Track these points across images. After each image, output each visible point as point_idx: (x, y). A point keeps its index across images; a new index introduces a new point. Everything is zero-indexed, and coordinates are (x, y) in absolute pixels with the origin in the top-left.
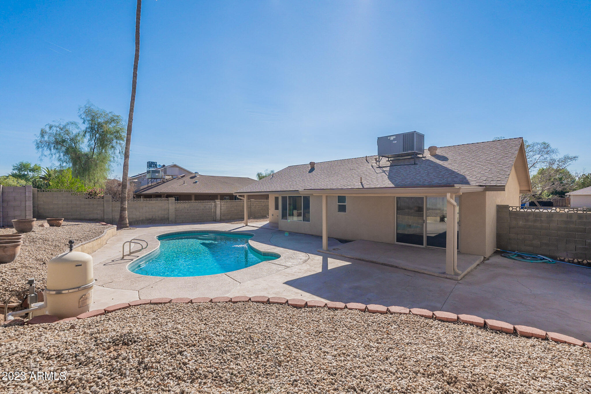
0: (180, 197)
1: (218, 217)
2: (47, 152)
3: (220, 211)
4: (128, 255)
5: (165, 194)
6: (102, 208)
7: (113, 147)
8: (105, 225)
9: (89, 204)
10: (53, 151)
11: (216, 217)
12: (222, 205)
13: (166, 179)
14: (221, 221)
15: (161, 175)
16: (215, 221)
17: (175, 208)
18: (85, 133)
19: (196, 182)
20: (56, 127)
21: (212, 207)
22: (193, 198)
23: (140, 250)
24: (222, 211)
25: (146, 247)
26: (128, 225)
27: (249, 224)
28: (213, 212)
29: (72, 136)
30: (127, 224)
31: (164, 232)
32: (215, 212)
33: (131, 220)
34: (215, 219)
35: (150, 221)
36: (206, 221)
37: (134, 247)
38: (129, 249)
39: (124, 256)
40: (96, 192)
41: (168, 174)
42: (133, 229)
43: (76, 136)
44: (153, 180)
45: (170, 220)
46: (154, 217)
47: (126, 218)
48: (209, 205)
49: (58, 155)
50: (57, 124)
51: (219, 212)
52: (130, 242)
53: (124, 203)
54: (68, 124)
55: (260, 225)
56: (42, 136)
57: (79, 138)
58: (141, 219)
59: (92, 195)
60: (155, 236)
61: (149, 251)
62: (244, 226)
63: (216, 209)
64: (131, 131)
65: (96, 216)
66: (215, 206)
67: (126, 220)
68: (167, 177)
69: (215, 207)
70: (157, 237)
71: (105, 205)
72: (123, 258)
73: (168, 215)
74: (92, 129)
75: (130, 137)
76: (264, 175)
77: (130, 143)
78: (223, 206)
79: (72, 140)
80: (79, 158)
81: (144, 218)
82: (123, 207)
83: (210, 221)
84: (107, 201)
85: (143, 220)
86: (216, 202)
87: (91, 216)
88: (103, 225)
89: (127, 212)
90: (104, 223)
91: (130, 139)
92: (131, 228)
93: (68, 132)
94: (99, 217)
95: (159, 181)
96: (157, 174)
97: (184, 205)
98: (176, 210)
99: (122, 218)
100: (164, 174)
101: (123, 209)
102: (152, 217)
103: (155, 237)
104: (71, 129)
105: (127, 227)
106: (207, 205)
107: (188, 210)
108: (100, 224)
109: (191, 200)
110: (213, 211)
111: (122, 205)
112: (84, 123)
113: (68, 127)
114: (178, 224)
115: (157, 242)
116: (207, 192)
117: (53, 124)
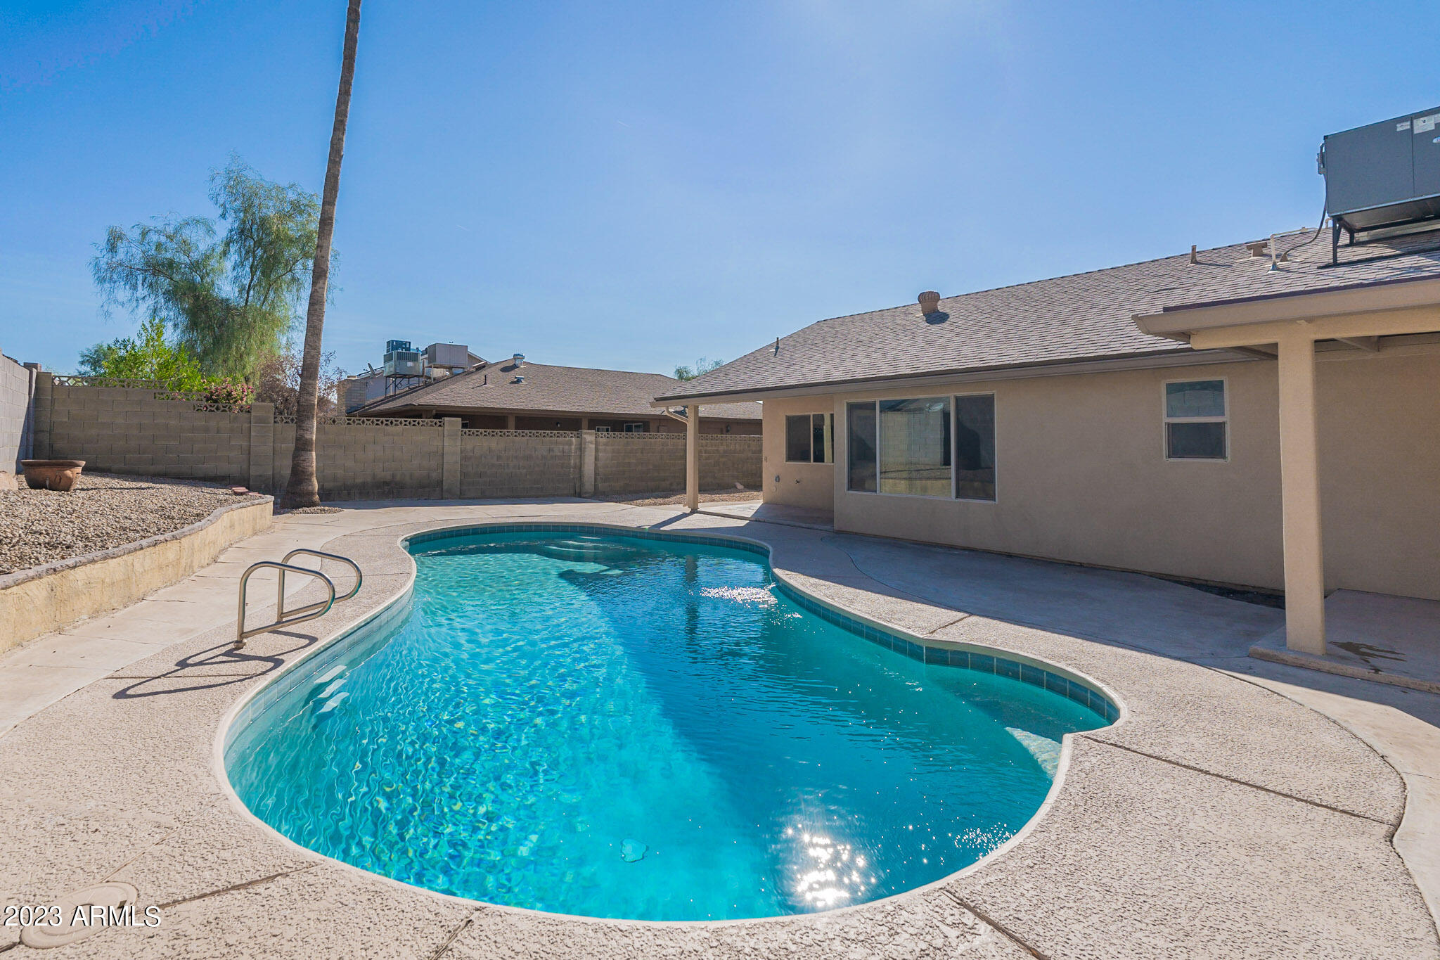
0: (474, 419)
1: (589, 485)
2: (123, 293)
3: (596, 465)
4: (273, 629)
5: (432, 411)
6: (245, 444)
7: (294, 279)
8: (242, 494)
9: (206, 430)
10: (141, 291)
11: (582, 484)
12: (600, 447)
13: (434, 379)
14: (599, 495)
15: (421, 365)
16: (578, 495)
17: (461, 452)
18: (228, 244)
19: (519, 381)
20: (158, 232)
21: (570, 451)
22: (512, 422)
23: (325, 607)
24: (600, 464)
25: (356, 591)
26: (317, 497)
27: (701, 507)
28: (575, 467)
29: (195, 256)
30: (312, 494)
31: (427, 524)
32: (580, 468)
33: (328, 485)
34: (578, 490)
35: (386, 488)
36: (554, 496)
37: (301, 590)
38: (275, 600)
39: (243, 635)
40: (229, 394)
41: (438, 362)
42: (330, 512)
43: (207, 257)
44: (398, 380)
45: (445, 488)
46: (398, 478)
47: (311, 474)
48: (565, 442)
49: (150, 302)
50: (160, 226)
51: (592, 467)
52: (283, 566)
53: (306, 425)
54: (188, 224)
55: (744, 509)
56: (112, 248)
57: (213, 262)
58: (359, 481)
59: (216, 402)
60: (398, 536)
61: (370, 608)
62: (685, 515)
63: (581, 457)
64: (336, 191)
65: (224, 468)
66: (581, 449)
67: (310, 480)
68: (438, 373)
69: (578, 453)
70: (406, 540)
71: (253, 434)
72: (239, 644)
73: (440, 471)
74: (243, 233)
75: (333, 212)
76: (696, 373)
77: (330, 230)
78: (605, 450)
79: (195, 266)
80: (206, 308)
81: (369, 479)
82: (302, 436)
83: (567, 496)
84: (261, 420)
85: (364, 485)
86: (584, 436)
87: (210, 467)
88: (236, 494)
89: (314, 453)
90: (243, 489)
91: (331, 219)
92: (326, 508)
93: (186, 247)
94: (234, 469)
95: (414, 381)
96: (410, 364)
97: (486, 443)
98: (465, 458)
99: (299, 474)
100: (429, 363)
101: (302, 446)
102: (393, 476)
103: (399, 543)
104: (193, 239)
105: (314, 504)
106: (557, 443)
107: (499, 458)
108: (229, 491)
109: (505, 427)
110: (575, 464)
111: (302, 432)
112: (223, 216)
113: (186, 233)
114: (471, 501)
115: (403, 560)
116: (550, 408)
117: (151, 224)
